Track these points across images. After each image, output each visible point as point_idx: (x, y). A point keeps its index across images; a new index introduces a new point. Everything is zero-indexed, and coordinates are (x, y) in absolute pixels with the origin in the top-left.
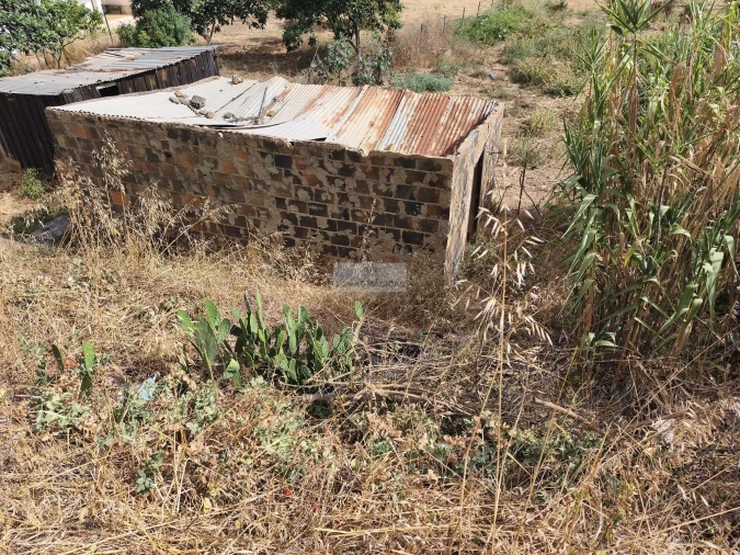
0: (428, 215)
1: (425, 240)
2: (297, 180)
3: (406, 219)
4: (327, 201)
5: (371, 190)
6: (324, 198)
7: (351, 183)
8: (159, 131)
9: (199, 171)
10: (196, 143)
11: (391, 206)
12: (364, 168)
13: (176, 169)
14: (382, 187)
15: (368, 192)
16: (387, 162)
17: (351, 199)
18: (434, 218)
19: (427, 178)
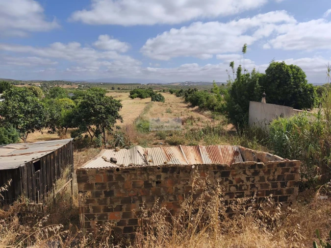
0: (290, 186)
1: (289, 198)
2: (231, 182)
3: (281, 190)
4: (245, 190)
5: (266, 180)
6: (243, 188)
7: (257, 178)
8: (157, 170)
9: (176, 188)
10: (179, 173)
11: (275, 186)
12: (264, 171)
13: (162, 189)
14: (271, 178)
15: (265, 181)
16: (274, 166)
17: (257, 186)
18: (293, 187)
19: (290, 170)
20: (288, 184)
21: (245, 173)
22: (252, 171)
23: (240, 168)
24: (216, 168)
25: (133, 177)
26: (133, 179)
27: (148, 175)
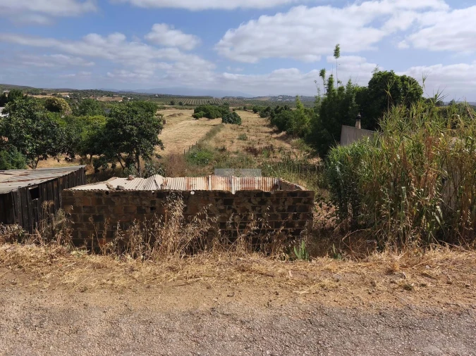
0: (303, 219)
1: (301, 232)
2: (235, 211)
3: (292, 222)
5: (275, 210)
6: (248, 219)
7: (264, 208)
8: (152, 195)
11: (285, 217)
12: (272, 200)
14: (281, 208)
16: (283, 196)
17: (264, 216)
18: (306, 219)
19: (303, 201)
20: (301, 216)
21: (250, 201)
22: (259, 199)
23: (245, 196)
24: (217, 195)
25: (124, 201)
26: (125, 204)
27: (141, 200)
